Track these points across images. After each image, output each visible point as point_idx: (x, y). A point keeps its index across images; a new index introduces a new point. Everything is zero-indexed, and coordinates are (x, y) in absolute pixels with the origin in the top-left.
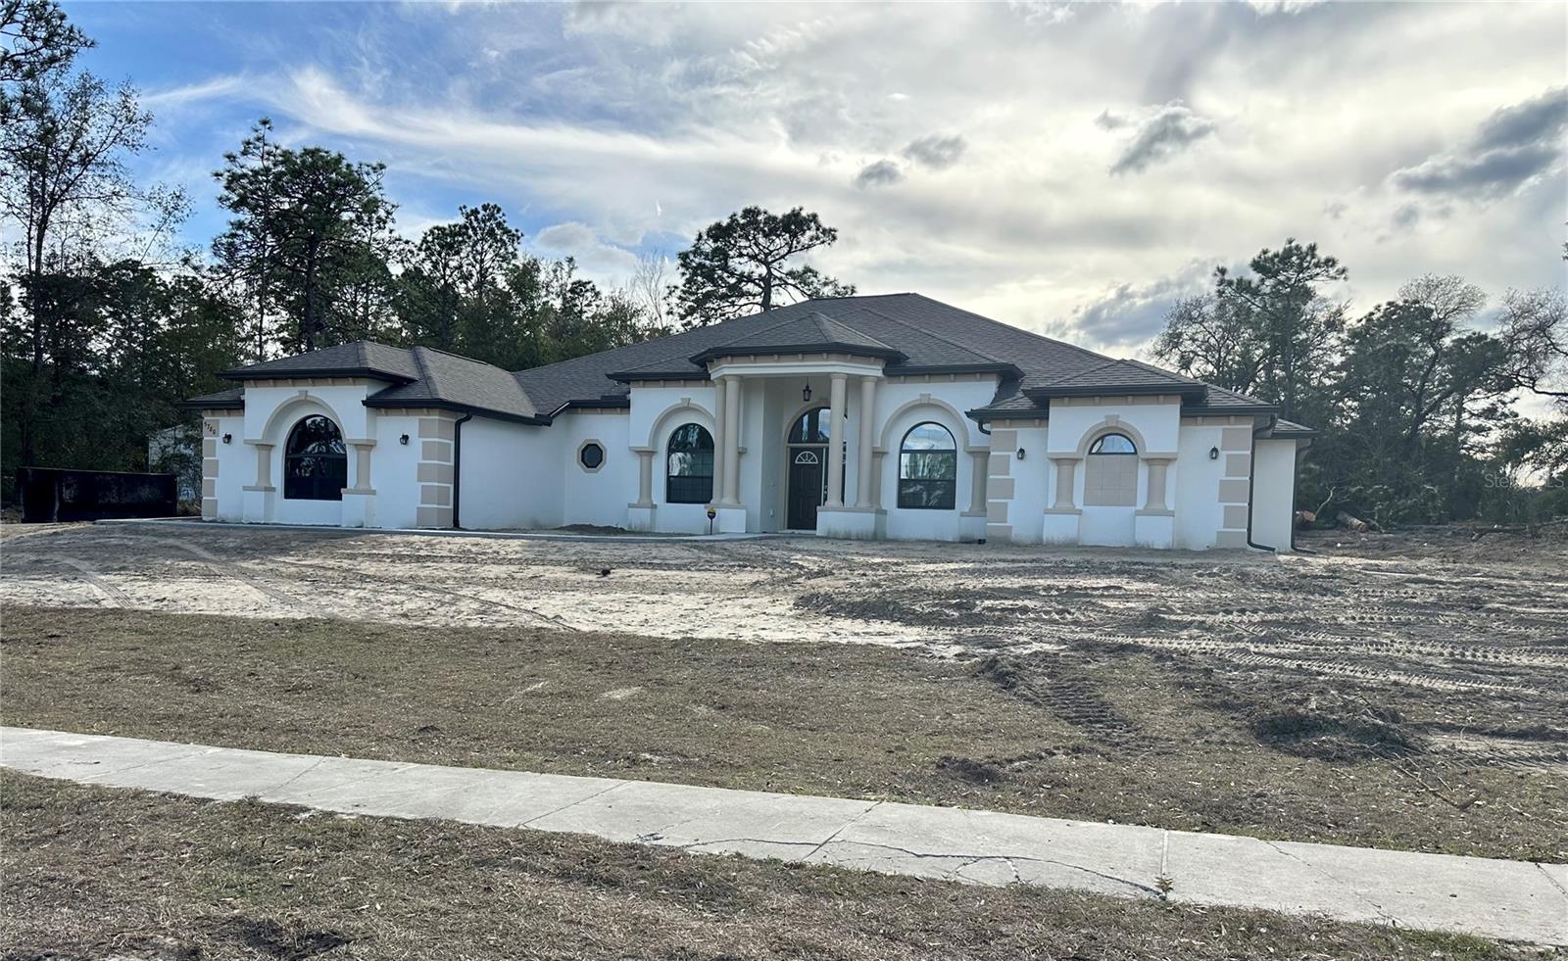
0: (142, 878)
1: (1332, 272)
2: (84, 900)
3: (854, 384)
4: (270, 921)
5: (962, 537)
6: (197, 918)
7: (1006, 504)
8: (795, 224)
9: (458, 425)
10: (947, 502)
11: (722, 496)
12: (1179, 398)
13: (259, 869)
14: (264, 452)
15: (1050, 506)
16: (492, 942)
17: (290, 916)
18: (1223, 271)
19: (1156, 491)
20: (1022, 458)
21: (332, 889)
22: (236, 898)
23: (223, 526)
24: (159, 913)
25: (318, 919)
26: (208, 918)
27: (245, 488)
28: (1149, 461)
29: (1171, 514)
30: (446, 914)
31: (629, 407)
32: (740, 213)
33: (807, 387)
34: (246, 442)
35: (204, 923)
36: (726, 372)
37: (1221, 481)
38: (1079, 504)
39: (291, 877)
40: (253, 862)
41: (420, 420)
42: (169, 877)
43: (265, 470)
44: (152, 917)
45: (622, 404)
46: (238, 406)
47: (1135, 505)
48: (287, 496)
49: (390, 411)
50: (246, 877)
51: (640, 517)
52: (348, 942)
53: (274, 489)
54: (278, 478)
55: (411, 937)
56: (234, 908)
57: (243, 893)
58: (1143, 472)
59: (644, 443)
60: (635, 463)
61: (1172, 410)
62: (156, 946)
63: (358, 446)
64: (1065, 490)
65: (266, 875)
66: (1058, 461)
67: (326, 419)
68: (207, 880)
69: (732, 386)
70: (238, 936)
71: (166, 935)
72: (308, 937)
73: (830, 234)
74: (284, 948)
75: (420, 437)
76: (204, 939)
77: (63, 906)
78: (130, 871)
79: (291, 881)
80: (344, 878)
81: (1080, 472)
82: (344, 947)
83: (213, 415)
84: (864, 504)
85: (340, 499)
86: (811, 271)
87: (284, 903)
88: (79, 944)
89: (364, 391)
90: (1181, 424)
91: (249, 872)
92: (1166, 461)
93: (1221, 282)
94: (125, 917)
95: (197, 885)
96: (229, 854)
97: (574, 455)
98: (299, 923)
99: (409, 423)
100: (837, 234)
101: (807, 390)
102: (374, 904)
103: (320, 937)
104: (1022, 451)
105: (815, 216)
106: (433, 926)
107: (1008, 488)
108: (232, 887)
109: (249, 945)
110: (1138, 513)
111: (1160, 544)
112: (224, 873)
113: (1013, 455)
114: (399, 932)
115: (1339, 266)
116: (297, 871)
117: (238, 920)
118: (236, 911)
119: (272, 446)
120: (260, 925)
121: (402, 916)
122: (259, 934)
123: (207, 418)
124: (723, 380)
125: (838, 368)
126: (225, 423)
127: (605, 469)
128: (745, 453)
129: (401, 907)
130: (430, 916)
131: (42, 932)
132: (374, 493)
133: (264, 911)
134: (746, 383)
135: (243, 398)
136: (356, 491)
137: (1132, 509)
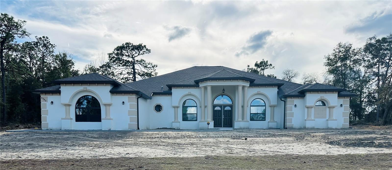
7: (292, 119)
8: (139, 48)
9: (138, 99)
10: (264, 119)
12: (336, 92)
14: (68, 107)
15: (306, 119)
19: (331, 114)
20: (295, 107)
23: (51, 131)
27: (62, 119)
28: (330, 107)
29: (336, 120)
31: (172, 94)
32: (125, 44)
33: (224, 89)
34: (61, 104)
36: (207, 84)
37: (343, 112)
38: (313, 118)
41: (128, 97)
43: (68, 113)
45: (170, 94)
46: (58, 92)
47: (326, 118)
48: (76, 121)
49: (117, 94)
53: (71, 119)
54: (72, 115)
58: (328, 110)
61: (336, 95)
63: (105, 105)
64: (309, 115)
66: (308, 107)
67: (93, 97)
69: (209, 89)
73: (149, 51)
75: (127, 102)
81: (313, 110)
83: (45, 95)
85: (101, 122)
89: (109, 88)
92: (334, 107)
97: (153, 108)
99: (125, 98)
104: (295, 105)
105: (145, 46)
107: (292, 115)
110: (327, 120)
111: (334, 127)
113: (293, 106)
119: (71, 105)
123: (42, 96)
124: (204, 87)
125: (241, 83)
126: (50, 98)
128: (206, 107)
132: (112, 119)
134: (213, 88)
135: (60, 89)
136: (106, 119)
137: (325, 120)
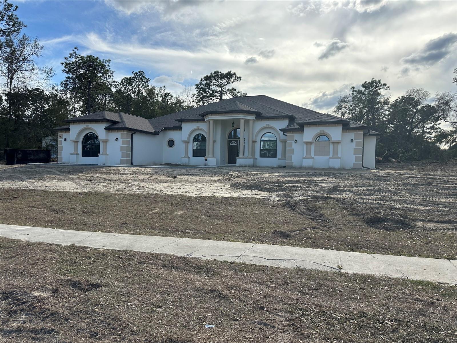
0: (41, 268)
1: (385, 87)
2: (25, 275)
3: (247, 121)
4: (79, 280)
5: (279, 166)
6: (58, 280)
7: (292, 156)
8: (229, 76)
9: (132, 135)
10: (274, 156)
11: (209, 155)
12: (342, 125)
13: (75, 265)
14: (76, 143)
15: (304, 157)
16: (143, 286)
17: (85, 279)
18: (353, 88)
19: (335, 152)
20: (296, 143)
21: (97, 271)
22: (69, 274)
23: (64, 165)
24: (46, 278)
25: (93, 280)
26: (61, 280)
27: (71, 154)
28: (334, 143)
29: (340, 158)
30: (130, 278)
31: (182, 129)
32: (213, 73)
34: (71, 140)
35: (59, 281)
36: (210, 118)
37: (354, 149)
38: (313, 156)
39: (85, 267)
40: (74, 263)
41: (121, 133)
42: (49, 268)
43: (76, 149)
44: (44, 279)
45: (179, 128)
46: (68, 130)
48: (82, 156)
49: (112, 131)
50: (72, 268)
51: (185, 161)
52: (101, 286)
53: (79, 154)
54: (80, 151)
55: (120, 285)
56: (68, 277)
57: (71, 272)
58: (331, 146)
59: (186, 139)
60: (183, 146)
61: (339, 129)
62: (46, 288)
63: (103, 141)
64: (309, 151)
65: (77, 267)
66: (307, 143)
67: (94, 133)
68: (60, 268)
69: (211, 122)
70: (69, 285)
71: (48, 285)
72: (90, 285)
73: (239, 78)
74: (83, 288)
75: (121, 138)
76: (60, 286)
77: (18, 276)
78: (38, 266)
79: (85, 269)
80: (100, 268)
81: (313, 146)
82: (101, 288)
83: (61, 133)
84: (250, 156)
85: (98, 157)
86: (234, 89)
87: (83, 275)
88: (23, 288)
89: (104, 125)
90: (342, 132)
91: (72, 266)
92: (338, 143)
93: (353, 91)
94: (37, 280)
95: (57, 270)
96: (67, 261)
97: (166, 143)
98: (87, 281)
99: (118, 134)
100: (241, 78)
101: (233, 123)
102: (109, 275)
103: (93, 285)
104: (296, 140)
105: (235, 73)
106: (126, 281)
107: (292, 151)
108: (68, 271)
109: (73, 288)
110: (330, 158)
111: (337, 167)
112: (65, 266)
113: (293, 142)
114: (116, 283)
115: (387, 86)
116: (87, 266)
117: (69, 280)
118: (69, 278)
119: (78, 142)
120: (76, 281)
121: (117, 279)
122: (76, 284)
123: (59, 134)
124: (209, 121)
125: (242, 117)
126: (65, 135)
127: (174, 147)
128: (215, 142)
129: (117, 276)
130: (125, 279)
131: (12, 284)
132: (108, 155)
133: (77, 278)
134: (215, 121)
135: (69, 128)
136: (102, 154)
137: (328, 157)
